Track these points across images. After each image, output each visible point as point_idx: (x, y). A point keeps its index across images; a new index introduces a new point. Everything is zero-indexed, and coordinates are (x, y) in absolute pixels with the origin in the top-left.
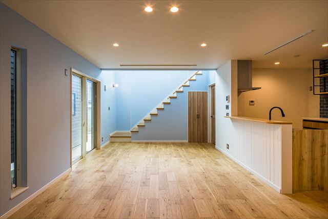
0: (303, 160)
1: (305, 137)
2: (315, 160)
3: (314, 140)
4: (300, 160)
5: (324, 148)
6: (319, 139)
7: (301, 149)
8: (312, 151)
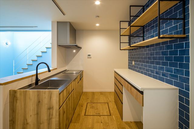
0: (27, 124)
1: (30, 98)
2: (41, 124)
3: (39, 102)
4: (24, 124)
5: (51, 110)
6: (45, 101)
7: (25, 111)
8: (37, 114)
